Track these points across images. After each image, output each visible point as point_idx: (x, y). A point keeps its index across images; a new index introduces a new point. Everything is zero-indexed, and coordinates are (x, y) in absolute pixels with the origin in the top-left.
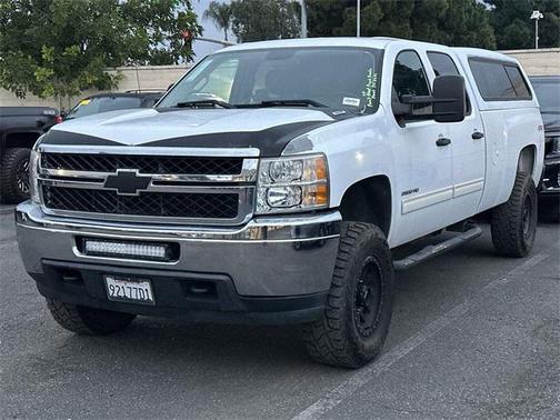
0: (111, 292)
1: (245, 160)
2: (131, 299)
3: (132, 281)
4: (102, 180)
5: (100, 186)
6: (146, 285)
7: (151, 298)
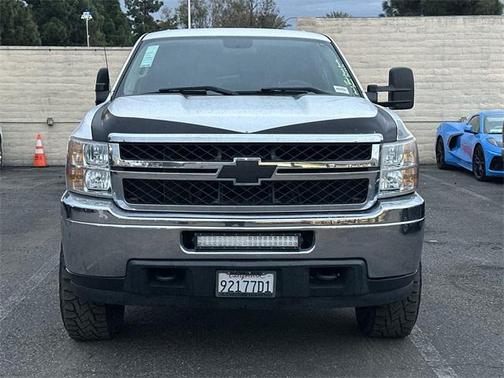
0: (220, 288)
1: (374, 145)
2: (245, 294)
3: (253, 274)
4: (214, 171)
5: (213, 177)
6: (270, 278)
7: (271, 290)
